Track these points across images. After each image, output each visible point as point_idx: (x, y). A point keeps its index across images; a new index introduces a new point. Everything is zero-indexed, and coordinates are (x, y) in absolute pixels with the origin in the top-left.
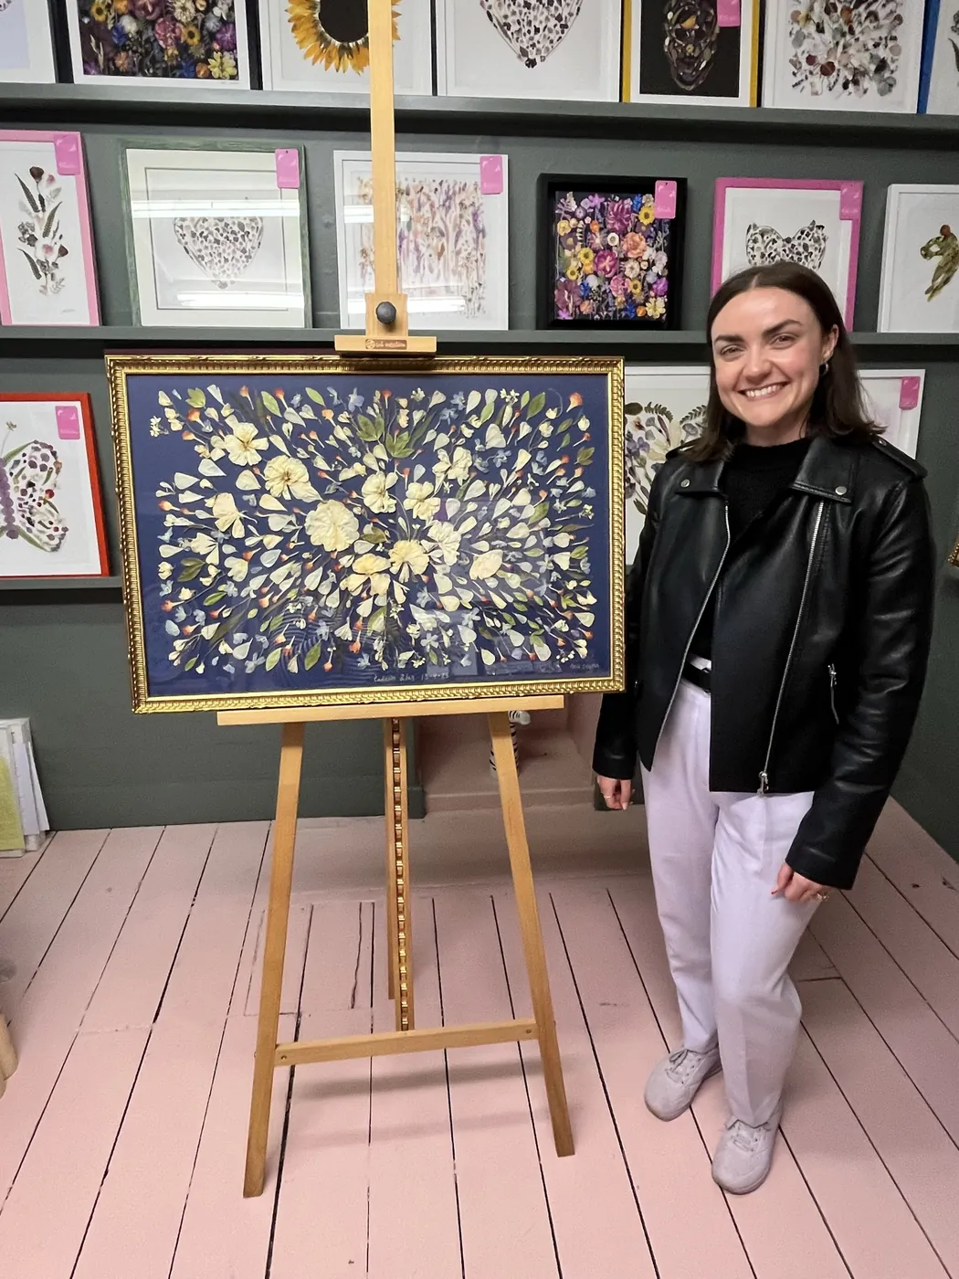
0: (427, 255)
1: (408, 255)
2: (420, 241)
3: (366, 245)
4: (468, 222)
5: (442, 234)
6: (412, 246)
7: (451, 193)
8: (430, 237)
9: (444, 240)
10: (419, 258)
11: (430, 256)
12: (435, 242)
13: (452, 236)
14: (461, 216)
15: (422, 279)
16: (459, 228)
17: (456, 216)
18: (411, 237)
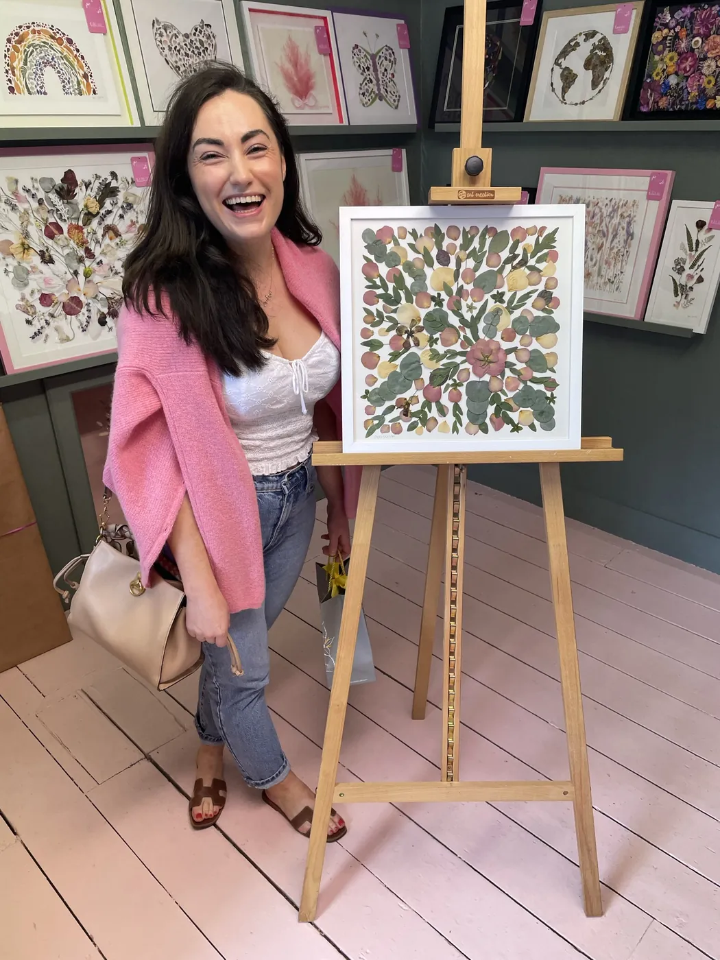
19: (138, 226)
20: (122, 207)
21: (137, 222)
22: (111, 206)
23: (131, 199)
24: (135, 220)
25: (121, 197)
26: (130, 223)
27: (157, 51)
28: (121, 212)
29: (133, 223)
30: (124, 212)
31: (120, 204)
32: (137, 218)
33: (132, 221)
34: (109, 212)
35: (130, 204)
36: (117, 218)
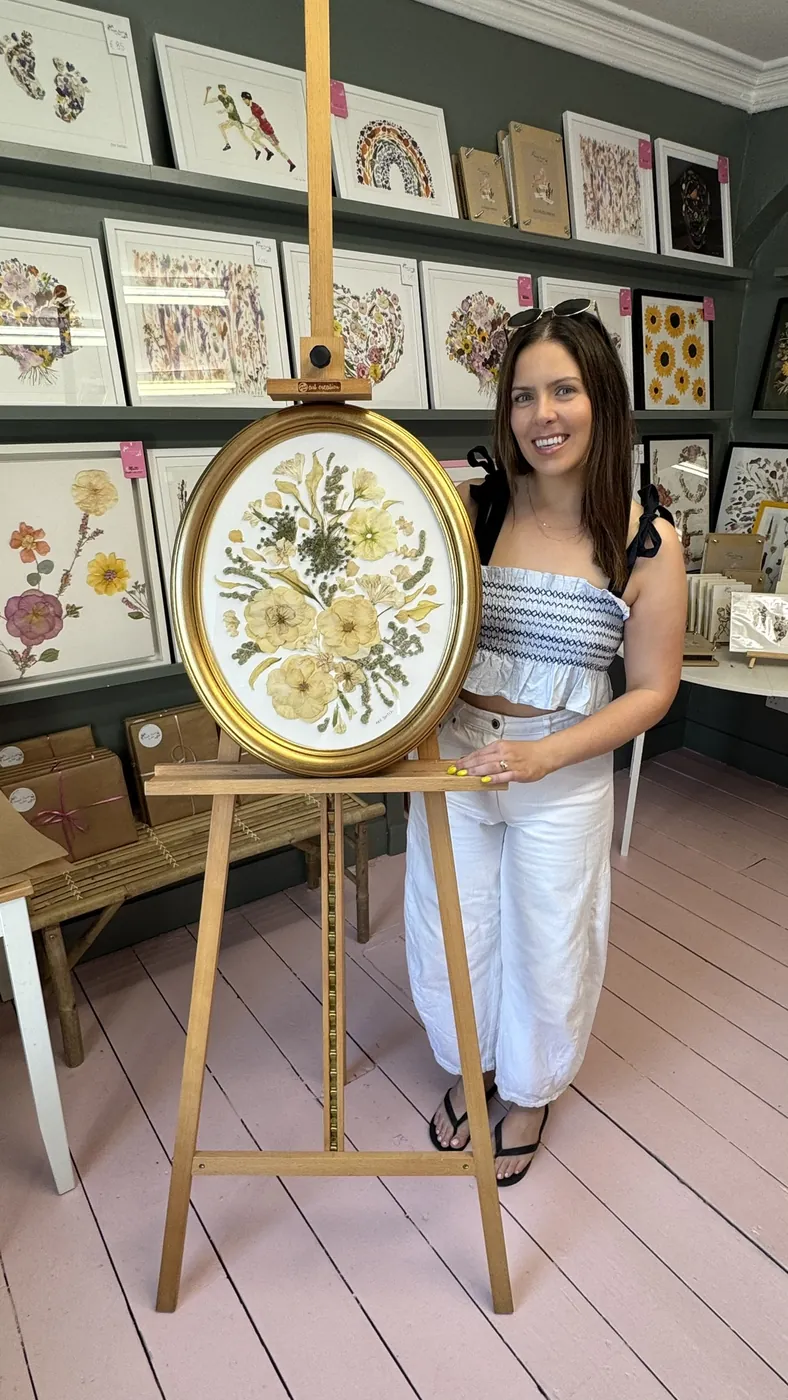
0: (210, 334)
1: (192, 333)
2: (202, 318)
3: (149, 321)
4: (246, 303)
5: (223, 314)
6: (195, 324)
7: (227, 274)
8: (212, 318)
9: (225, 320)
10: (203, 337)
11: (214, 335)
12: (218, 321)
13: (233, 316)
14: (239, 298)
15: (208, 357)
16: (239, 307)
17: (234, 298)
18: (194, 315)
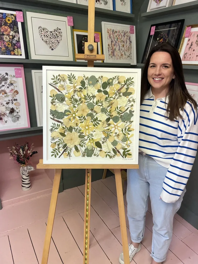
19: (14, 91)
20: (9, 84)
21: (14, 89)
22: (4, 84)
23: (12, 82)
24: (13, 89)
25: (8, 82)
26: (11, 90)
27: (39, 36)
28: (8, 86)
29: (12, 90)
30: (9, 86)
31: (8, 83)
32: (14, 88)
33: (12, 89)
34: (3, 86)
35: (12, 84)
36: (6, 88)
